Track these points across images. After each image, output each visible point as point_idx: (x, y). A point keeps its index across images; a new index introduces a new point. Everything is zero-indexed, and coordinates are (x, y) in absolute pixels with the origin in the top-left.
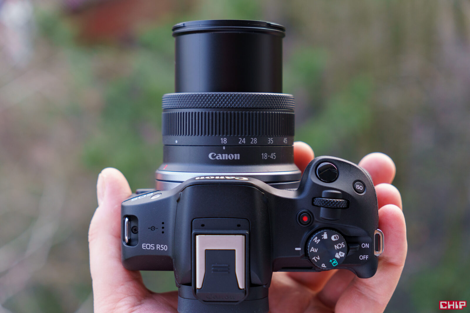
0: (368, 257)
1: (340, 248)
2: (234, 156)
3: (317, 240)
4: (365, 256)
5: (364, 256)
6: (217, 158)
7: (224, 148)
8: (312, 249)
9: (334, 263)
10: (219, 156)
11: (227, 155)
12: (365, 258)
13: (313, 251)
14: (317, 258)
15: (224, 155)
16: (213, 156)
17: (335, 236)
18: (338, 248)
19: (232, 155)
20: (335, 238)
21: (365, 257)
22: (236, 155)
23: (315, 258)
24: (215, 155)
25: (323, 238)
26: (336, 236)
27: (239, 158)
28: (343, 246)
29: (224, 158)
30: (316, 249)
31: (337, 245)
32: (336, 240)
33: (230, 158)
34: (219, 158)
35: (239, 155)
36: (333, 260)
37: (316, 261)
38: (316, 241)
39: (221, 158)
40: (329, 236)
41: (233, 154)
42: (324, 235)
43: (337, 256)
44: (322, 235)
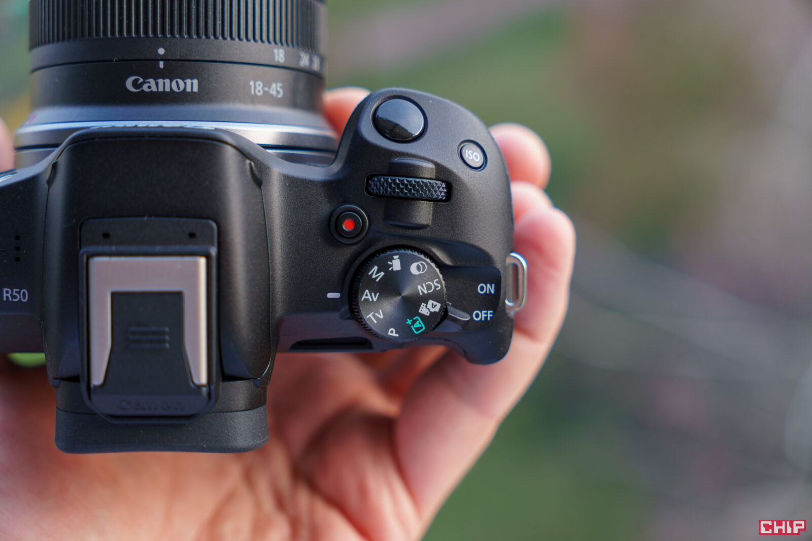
0: (491, 315)
1: (429, 292)
2: (185, 83)
3: (377, 273)
4: (486, 312)
5: (483, 312)
6: (145, 88)
7: (161, 65)
8: (367, 295)
9: (415, 326)
10: (149, 82)
11: (167, 81)
12: (486, 318)
13: (368, 299)
14: (377, 314)
15: (160, 81)
16: (135, 84)
17: (418, 263)
18: (426, 292)
19: (181, 82)
20: (418, 268)
21: (485, 314)
22: (188, 81)
23: (374, 316)
24: (141, 80)
25: (390, 269)
26: (421, 264)
27: (196, 89)
28: (438, 287)
29: (161, 89)
30: (375, 296)
31: (424, 285)
32: (421, 272)
33: (175, 89)
34: (149, 87)
35: (195, 82)
36: (414, 319)
37: (375, 322)
38: (374, 276)
39: (154, 89)
40: (405, 265)
41: (183, 79)
42: (393, 261)
43: (424, 310)
44: (389, 263)
